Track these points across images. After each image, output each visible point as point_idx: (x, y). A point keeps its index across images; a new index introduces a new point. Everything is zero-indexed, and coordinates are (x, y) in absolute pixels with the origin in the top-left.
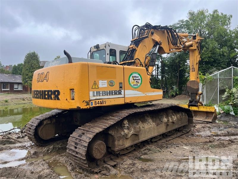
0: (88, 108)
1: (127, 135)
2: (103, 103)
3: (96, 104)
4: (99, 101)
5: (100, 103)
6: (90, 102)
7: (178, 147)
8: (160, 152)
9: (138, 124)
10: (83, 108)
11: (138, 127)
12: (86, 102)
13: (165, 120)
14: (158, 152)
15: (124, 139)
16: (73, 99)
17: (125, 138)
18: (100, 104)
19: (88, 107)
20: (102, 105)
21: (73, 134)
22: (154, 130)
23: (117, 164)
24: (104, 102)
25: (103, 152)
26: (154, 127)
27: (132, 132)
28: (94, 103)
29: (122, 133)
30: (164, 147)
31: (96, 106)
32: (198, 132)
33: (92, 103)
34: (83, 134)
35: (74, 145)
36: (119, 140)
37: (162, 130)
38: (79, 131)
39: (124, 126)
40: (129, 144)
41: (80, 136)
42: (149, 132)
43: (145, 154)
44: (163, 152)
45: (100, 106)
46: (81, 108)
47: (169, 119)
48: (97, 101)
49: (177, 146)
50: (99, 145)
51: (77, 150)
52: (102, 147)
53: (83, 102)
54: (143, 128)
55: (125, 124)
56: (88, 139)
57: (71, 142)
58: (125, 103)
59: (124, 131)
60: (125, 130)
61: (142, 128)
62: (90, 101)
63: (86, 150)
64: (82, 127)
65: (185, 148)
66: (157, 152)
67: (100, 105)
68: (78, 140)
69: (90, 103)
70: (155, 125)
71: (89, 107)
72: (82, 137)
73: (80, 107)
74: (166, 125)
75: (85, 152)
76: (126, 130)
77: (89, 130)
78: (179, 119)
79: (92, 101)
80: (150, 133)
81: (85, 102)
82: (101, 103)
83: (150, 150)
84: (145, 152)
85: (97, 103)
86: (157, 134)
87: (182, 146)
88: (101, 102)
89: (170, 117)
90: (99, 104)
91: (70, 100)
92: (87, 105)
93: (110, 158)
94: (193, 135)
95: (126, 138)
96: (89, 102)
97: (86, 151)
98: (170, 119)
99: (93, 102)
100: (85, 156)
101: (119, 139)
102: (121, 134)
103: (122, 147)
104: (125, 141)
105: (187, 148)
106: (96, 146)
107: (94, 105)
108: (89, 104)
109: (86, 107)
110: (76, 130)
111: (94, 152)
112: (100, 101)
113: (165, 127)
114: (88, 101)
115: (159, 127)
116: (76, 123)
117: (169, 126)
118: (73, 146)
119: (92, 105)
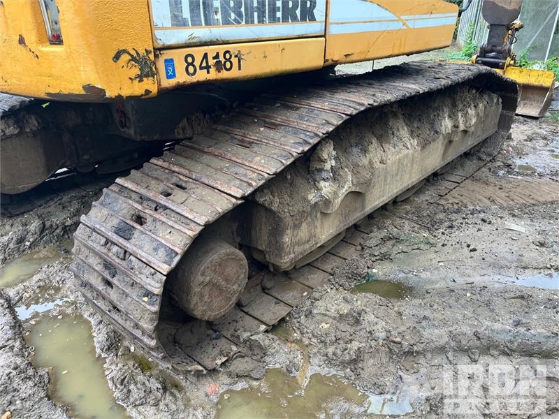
0: (147, 92)
1: (327, 203)
2: (228, 65)
3: (191, 69)
4: (205, 56)
5: (212, 62)
6: (156, 56)
7: (490, 223)
8: (433, 245)
9: (365, 151)
10: (120, 97)
11: (365, 161)
12: (133, 59)
13: (446, 124)
14: (427, 246)
15: (316, 217)
16: (57, 39)
17: (319, 214)
18: (212, 70)
19: (150, 86)
20: (224, 74)
21: (93, 212)
22: (412, 164)
23: (289, 314)
24: (235, 61)
25: (235, 287)
26: (413, 155)
27: (346, 187)
28: (180, 66)
29: (310, 197)
30: (441, 221)
31: (195, 79)
32: (520, 154)
33: (169, 62)
34: (140, 220)
35: (99, 268)
36: (296, 227)
37: (434, 159)
38: (116, 200)
39: (321, 170)
40: (331, 231)
41: (125, 231)
42: (397, 175)
43: (384, 257)
44: (443, 245)
45: (216, 81)
46: (108, 95)
47: (459, 123)
48: (198, 53)
49: (483, 220)
50: (220, 265)
51: (113, 295)
52: (231, 270)
53: (117, 57)
54: (382, 165)
55: (324, 161)
56: (161, 252)
57: (85, 251)
58: (326, 61)
59: (318, 189)
60: (322, 184)
61: (377, 165)
62: (158, 50)
63: (155, 308)
64: (133, 181)
65: (514, 227)
66: (422, 246)
67: (213, 75)
68: (115, 249)
69: (161, 64)
70: (417, 147)
71: (154, 90)
72: (133, 241)
73: (103, 91)
74: (446, 141)
75: (152, 320)
76: (327, 184)
77: (163, 200)
78: (481, 117)
79: (167, 55)
80: (398, 178)
81: (125, 57)
82: (219, 66)
83: (398, 240)
84: (384, 250)
85: (197, 64)
86: (418, 177)
87: (501, 218)
88: (217, 56)
89: (460, 114)
90: (208, 68)
91: (41, 41)
92: (140, 78)
93: (259, 288)
94: (509, 166)
95: (321, 212)
96: (152, 56)
97: (155, 313)
98: (461, 120)
99: (178, 56)
100: (154, 336)
101: (297, 222)
102: (305, 199)
103: (307, 246)
104: (318, 223)
105: (522, 229)
106: (203, 274)
107: (182, 78)
108: (157, 73)
109: (137, 89)
110: (107, 195)
111: (195, 299)
112: (211, 50)
113: (444, 148)
114: (148, 52)
115: (427, 153)
116: (122, 130)
117: (454, 143)
118: (95, 273)
119: (173, 76)
